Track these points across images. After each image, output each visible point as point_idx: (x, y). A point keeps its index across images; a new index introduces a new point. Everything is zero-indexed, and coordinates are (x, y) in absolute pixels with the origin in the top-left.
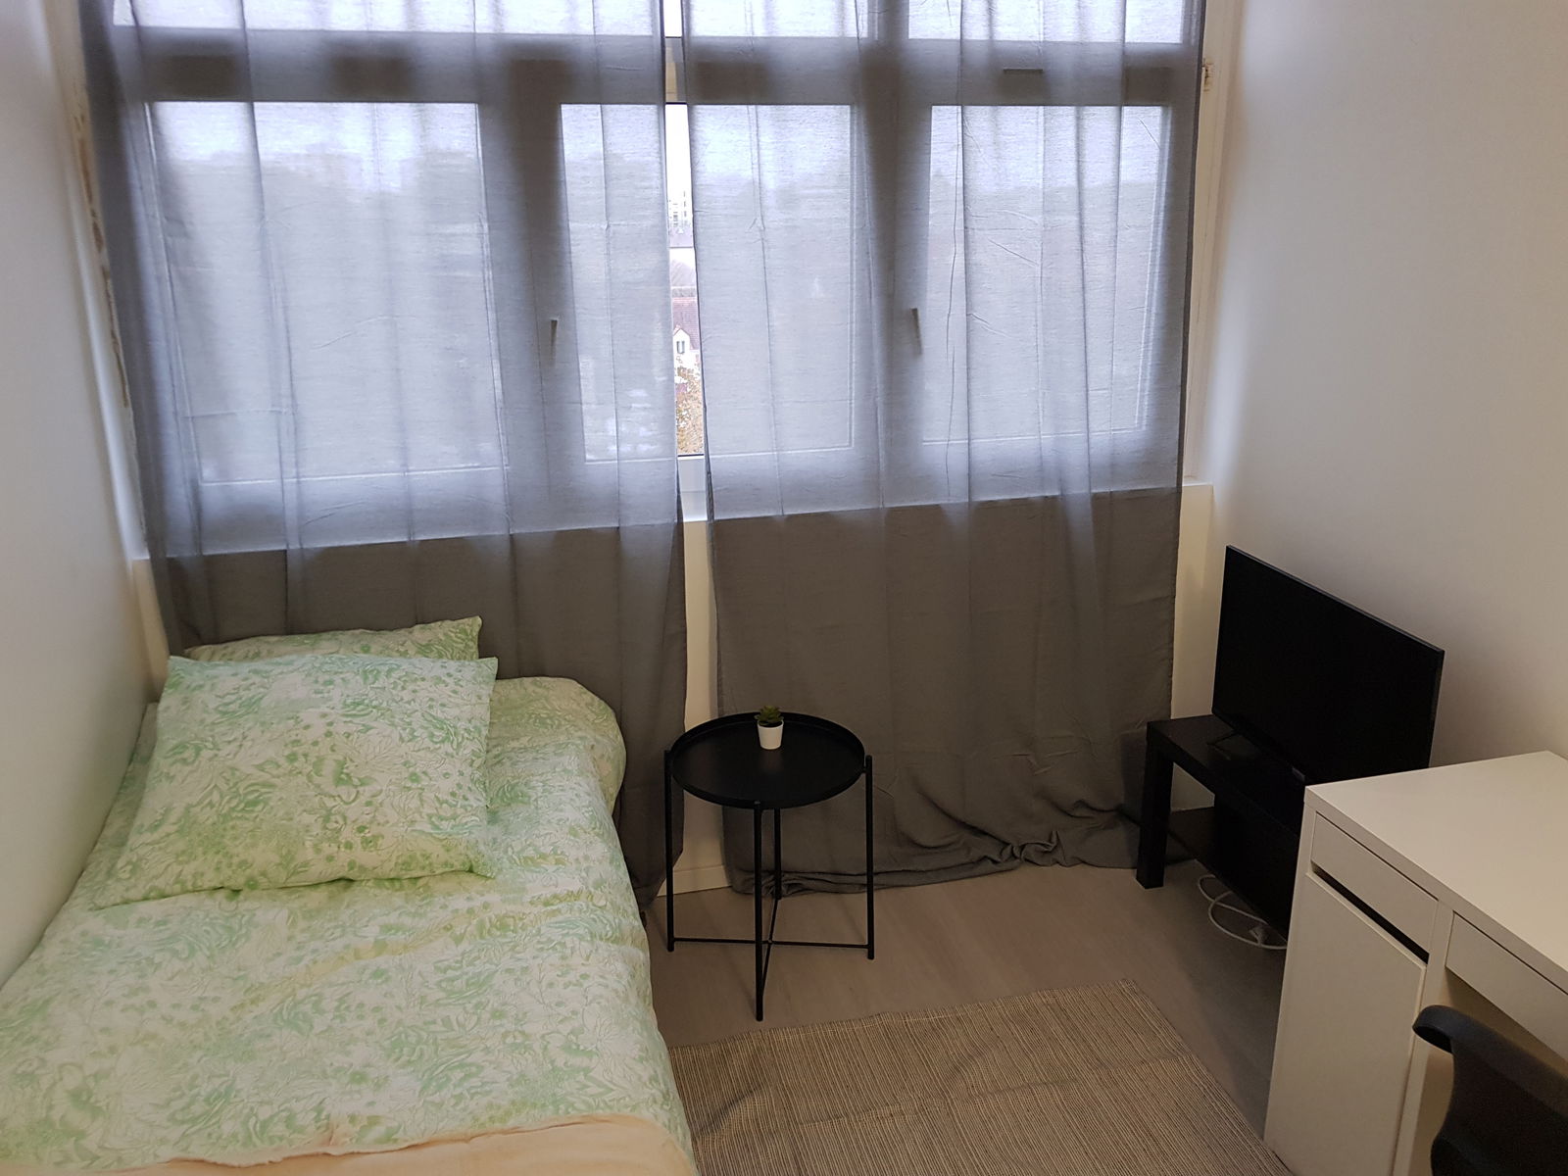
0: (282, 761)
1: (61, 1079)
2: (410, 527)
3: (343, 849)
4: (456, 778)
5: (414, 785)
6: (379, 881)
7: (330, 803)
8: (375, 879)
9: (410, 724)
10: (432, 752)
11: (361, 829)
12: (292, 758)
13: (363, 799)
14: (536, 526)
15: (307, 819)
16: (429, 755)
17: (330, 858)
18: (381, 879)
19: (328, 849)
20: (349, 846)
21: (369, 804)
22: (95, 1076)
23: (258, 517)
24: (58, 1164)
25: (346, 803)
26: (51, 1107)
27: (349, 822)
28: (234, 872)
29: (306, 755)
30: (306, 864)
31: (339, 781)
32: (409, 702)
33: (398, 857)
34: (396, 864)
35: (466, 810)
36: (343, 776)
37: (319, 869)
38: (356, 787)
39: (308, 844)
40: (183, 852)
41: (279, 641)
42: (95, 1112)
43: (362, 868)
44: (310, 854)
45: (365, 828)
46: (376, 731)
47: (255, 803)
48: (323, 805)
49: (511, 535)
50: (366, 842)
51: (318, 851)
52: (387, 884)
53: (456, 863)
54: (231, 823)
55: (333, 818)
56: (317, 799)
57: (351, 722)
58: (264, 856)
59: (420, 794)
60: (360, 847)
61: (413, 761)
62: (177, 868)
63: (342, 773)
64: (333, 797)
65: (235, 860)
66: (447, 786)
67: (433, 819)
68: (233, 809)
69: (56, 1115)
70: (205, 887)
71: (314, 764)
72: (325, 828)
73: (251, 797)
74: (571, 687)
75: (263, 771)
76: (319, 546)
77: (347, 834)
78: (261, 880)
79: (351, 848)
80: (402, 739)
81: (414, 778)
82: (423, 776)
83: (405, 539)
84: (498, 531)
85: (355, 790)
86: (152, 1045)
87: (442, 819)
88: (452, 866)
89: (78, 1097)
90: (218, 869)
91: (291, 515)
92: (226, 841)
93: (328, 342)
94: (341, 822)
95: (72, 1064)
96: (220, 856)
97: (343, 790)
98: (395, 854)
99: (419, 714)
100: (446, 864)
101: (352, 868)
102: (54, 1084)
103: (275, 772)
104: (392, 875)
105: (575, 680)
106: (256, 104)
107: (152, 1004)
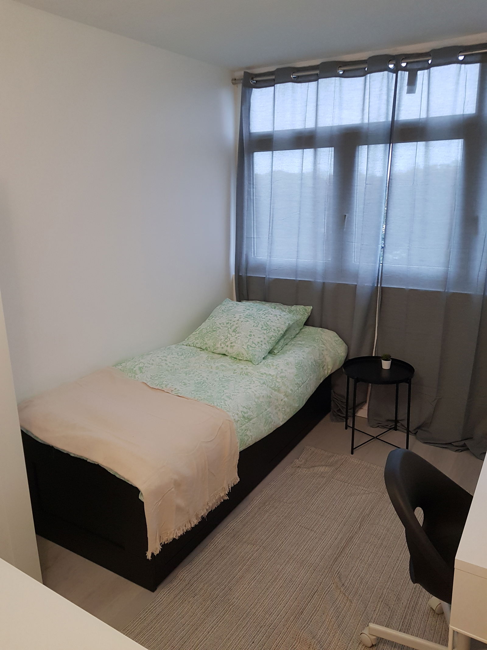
0: (225, 324)
1: (139, 364)
2: (296, 275)
3: (226, 347)
4: (262, 339)
5: (249, 337)
6: (231, 357)
7: (229, 335)
8: (231, 356)
9: (259, 323)
10: (259, 331)
11: (231, 343)
12: (227, 323)
13: (236, 336)
14: (331, 280)
15: (222, 337)
16: (258, 332)
17: (222, 348)
18: (232, 357)
19: (223, 345)
20: (227, 346)
21: (236, 338)
22: (146, 367)
23: (261, 267)
24: (130, 377)
25: (232, 336)
26: (134, 367)
27: (230, 341)
28: (204, 345)
29: (230, 324)
30: (218, 348)
31: (234, 331)
32: (263, 319)
33: (236, 352)
34: (236, 354)
35: (259, 347)
36: (235, 330)
37: (219, 350)
38: (236, 333)
39: (219, 343)
40: (197, 338)
41: (259, 302)
42: (141, 372)
43: (228, 353)
44: (219, 346)
45: (232, 343)
46: (249, 322)
47: (214, 331)
48: (227, 336)
49: (324, 282)
50: (231, 346)
51: (221, 345)
52: (233, 359)
53: (248, 358)
54: (208, 334)
55: (227, 339)
56: (227, 334)
57: (245, 319)
58: (210, 343)
59: (249, 340)
60: (229, 347)
61: (253, 331)
62: (194, 341)
63: (235, 329)
64: (230, 334)
65: (205, 342)
66: (259, 340)
67: (249, 346)
68: (210, 331)
69: (134, 369)
70: (197, 347)
71: (231, 326)
72: (225, 340)
73: (214, 330)
74: (332, 334)
75: (220, 325)
76: (273, 277)
77: (228, 343)
78: (208, 349)
79: (228, 347)
80: (254, 326)
81: (250, 335)
82: (253, 336)
83: (295, 279)
84: (320, 280)
85: (235, 334)
86: (160, 367)
87: (251, 347)
88: (247, 359)
89: (140, 368)
90: (201, 343)
91: (267, 267)
92: (205, 338)
93: (283, 219)
94: (228, 340)
95: (143, 363)
96: (203, 341)
97: (233, 334)
98: (236, 351)
99: (263, 322)
100: (246, 358)
101: (226, 352)
102: (138, 364)
103: (222, 326)
104: (235, 357)
105: (336, 332)
106: (274, 152)
107: (166, 360)
